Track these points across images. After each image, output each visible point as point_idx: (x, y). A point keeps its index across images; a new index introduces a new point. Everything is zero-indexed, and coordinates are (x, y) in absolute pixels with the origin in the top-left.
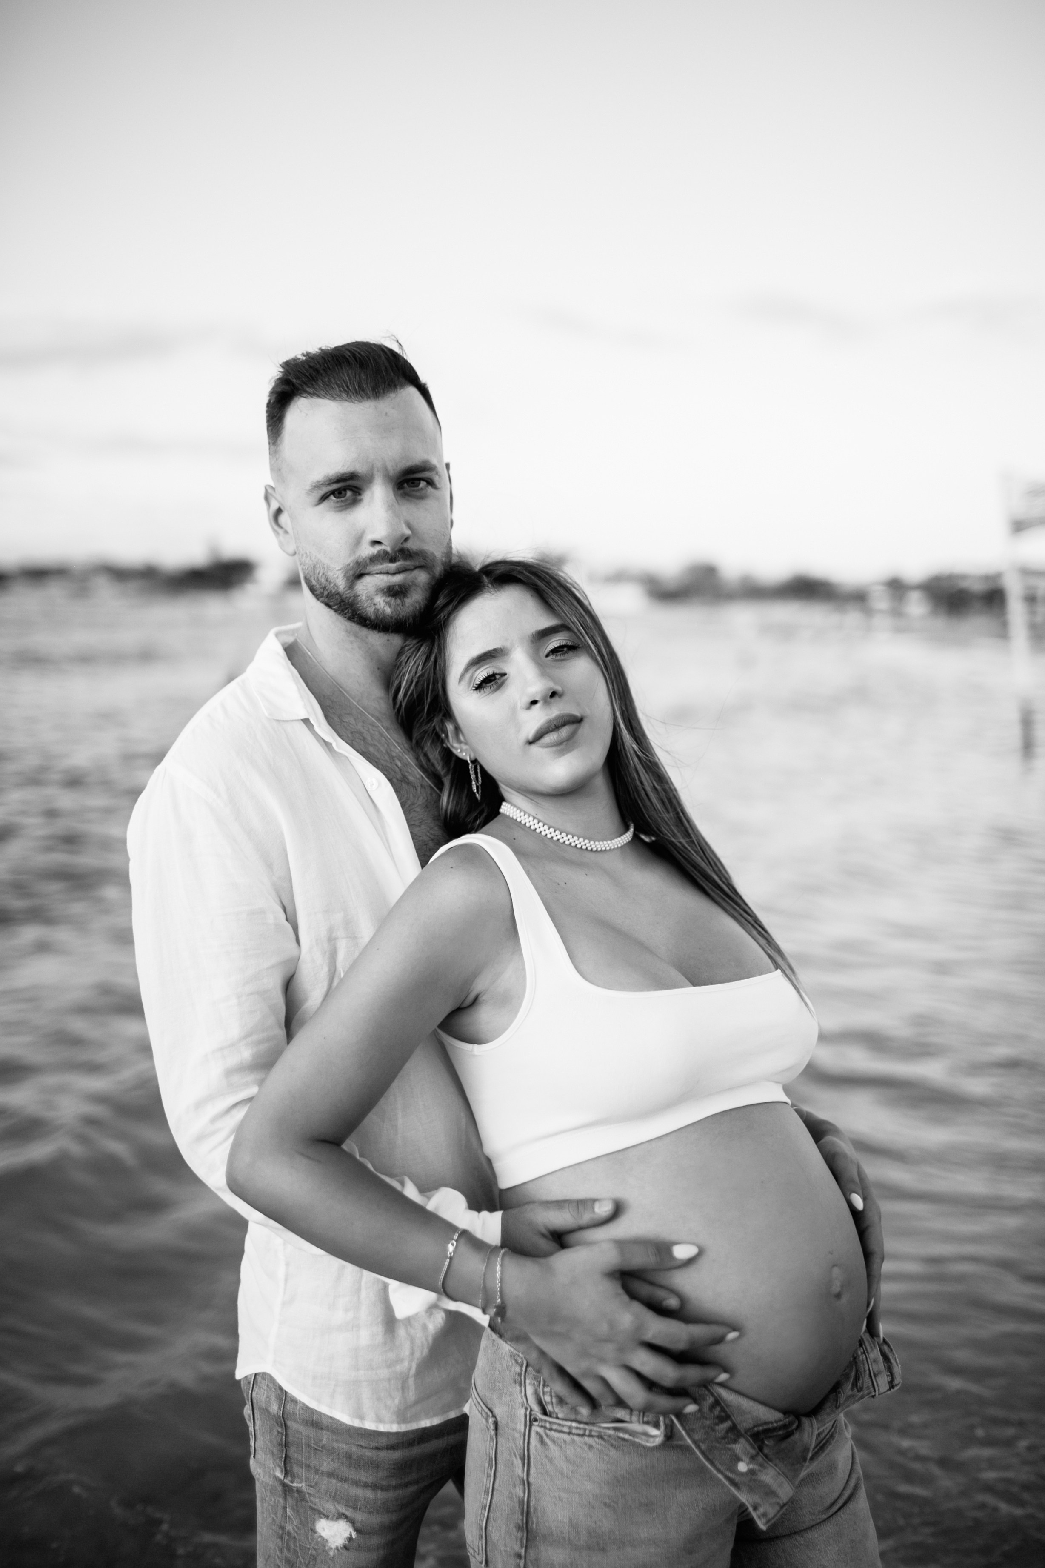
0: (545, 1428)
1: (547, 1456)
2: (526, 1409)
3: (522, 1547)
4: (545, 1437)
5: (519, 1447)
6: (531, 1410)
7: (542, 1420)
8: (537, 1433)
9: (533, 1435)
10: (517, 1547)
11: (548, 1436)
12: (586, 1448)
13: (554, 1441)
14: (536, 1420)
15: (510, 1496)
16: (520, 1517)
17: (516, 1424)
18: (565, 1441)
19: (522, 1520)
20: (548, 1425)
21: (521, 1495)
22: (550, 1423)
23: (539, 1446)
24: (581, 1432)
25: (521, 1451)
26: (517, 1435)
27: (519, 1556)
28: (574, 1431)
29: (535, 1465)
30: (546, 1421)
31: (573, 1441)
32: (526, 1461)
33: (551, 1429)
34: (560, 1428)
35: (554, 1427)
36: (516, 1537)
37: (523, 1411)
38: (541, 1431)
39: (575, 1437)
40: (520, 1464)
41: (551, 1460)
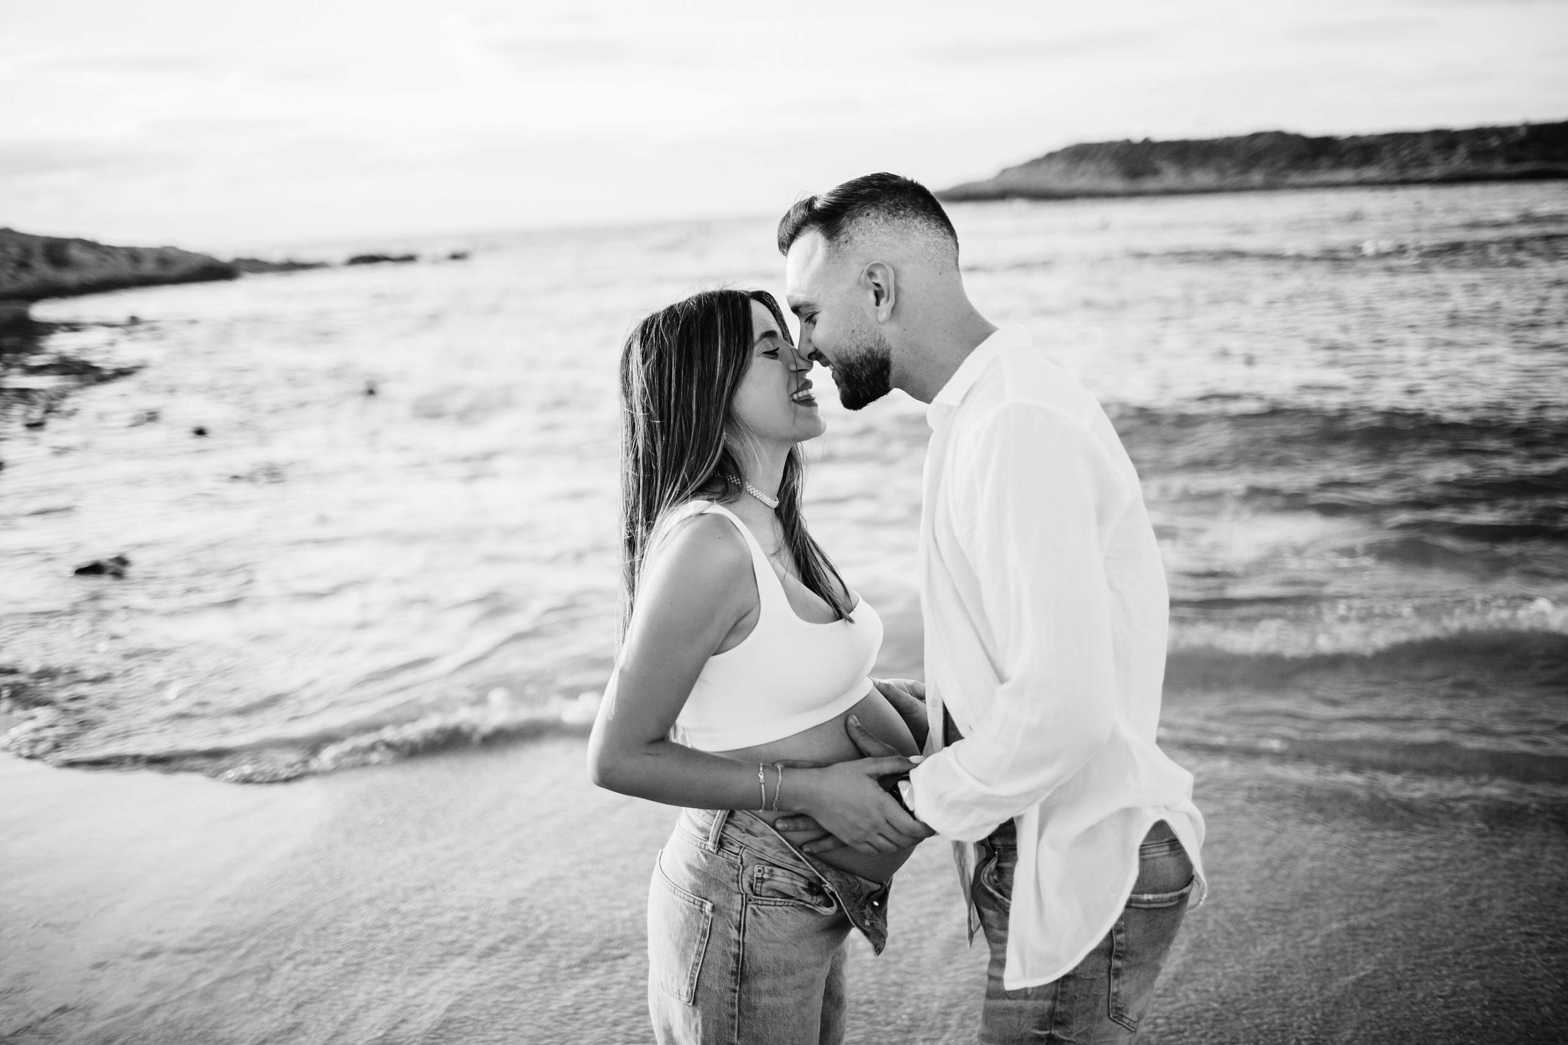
0: (757, 904)
1: (758, 923)
2: (742, 895)
3: (736, 985)
4: (757, 911)
5: (735, 920)
6: (746, 894)
7: (755, 899)
8: (752, 909)
9: (749, 910)
10: (732, 986)
11: (759, 909)
12: (784, 913)
13: (763, 912)
14: (750, 900)
15: (724, 953)
16: (735, 965)
17: (733, 905)
18: (771, 911)
19: (737, 968)
20: (760, 902)
21: (737, 951)
22: (761, 900)
23: (753, 918)
24: (782, 904)
25: (738, 923)
26: (733, 913)
27: (734, 991)
28: (778, 904)
29: (749, 930)
30: (758, 900)
31: (776, 910)
32: (742, 929)
33: (762, 905)
34: (768, 903)
35: (765, 903)
36: (731, 980)
37: (740, 896)
38: (755, 907)
39: (777, 907)
40: (736, 932)
41: (761, 925)
